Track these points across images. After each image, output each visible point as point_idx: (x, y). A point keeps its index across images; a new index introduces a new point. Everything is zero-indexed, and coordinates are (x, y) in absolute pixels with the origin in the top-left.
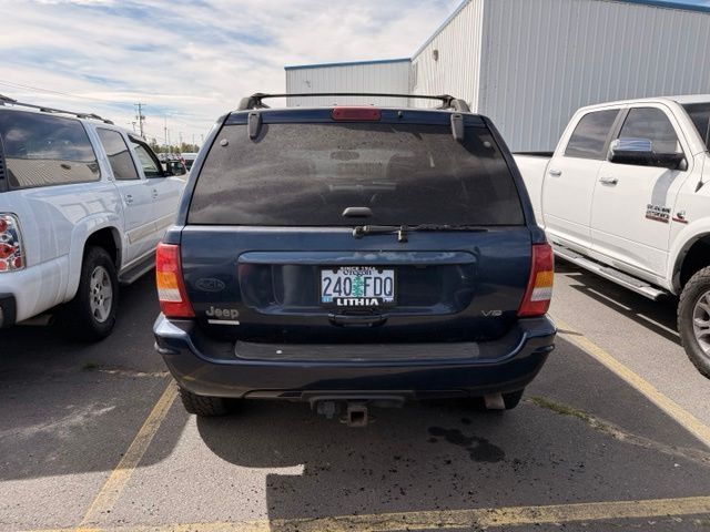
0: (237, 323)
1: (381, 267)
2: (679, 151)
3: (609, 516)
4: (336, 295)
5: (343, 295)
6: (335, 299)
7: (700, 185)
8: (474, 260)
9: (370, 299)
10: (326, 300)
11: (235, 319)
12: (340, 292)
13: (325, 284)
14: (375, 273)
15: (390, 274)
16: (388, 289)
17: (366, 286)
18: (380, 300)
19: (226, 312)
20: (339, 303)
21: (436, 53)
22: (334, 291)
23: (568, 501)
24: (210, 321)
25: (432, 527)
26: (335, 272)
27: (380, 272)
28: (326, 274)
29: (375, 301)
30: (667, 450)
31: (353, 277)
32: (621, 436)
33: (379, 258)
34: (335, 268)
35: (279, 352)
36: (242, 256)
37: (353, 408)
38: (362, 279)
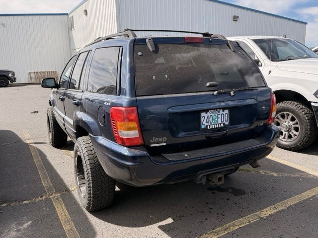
0: (165, 144)
1: (224, 109)
2: (256, 58)
3: (297, 201)
4: (207, 124)
5: (209, 124)
6: (207, 126)
7: (270, 72)
8: (256, 102)
9: (220, 124)
10: (203, 127)
11: (164, 142)
12: (208, 122)
13: (202, 119)
14: (221, 112)
15: (227, 111)
16: (226, 119)
17: (218, 118)
18: (224, 124)
19: (161, 139)
20: (208, 128)
21: (86, 11)
22: (206, 122)
23: (281, 201)
24: (151, 145)
25: (247, 224)
26: (206, 113)
27: (223, 111)
28: (203, 114)
29: (222, 125)
30: (293, 176)
31: (213, 115)
32: (275, 175)
33: (226, 104)
34: (206, 111)
35: (186, 155)
36: (169, 109)
37: (219, 176)
38: (217, 115)
